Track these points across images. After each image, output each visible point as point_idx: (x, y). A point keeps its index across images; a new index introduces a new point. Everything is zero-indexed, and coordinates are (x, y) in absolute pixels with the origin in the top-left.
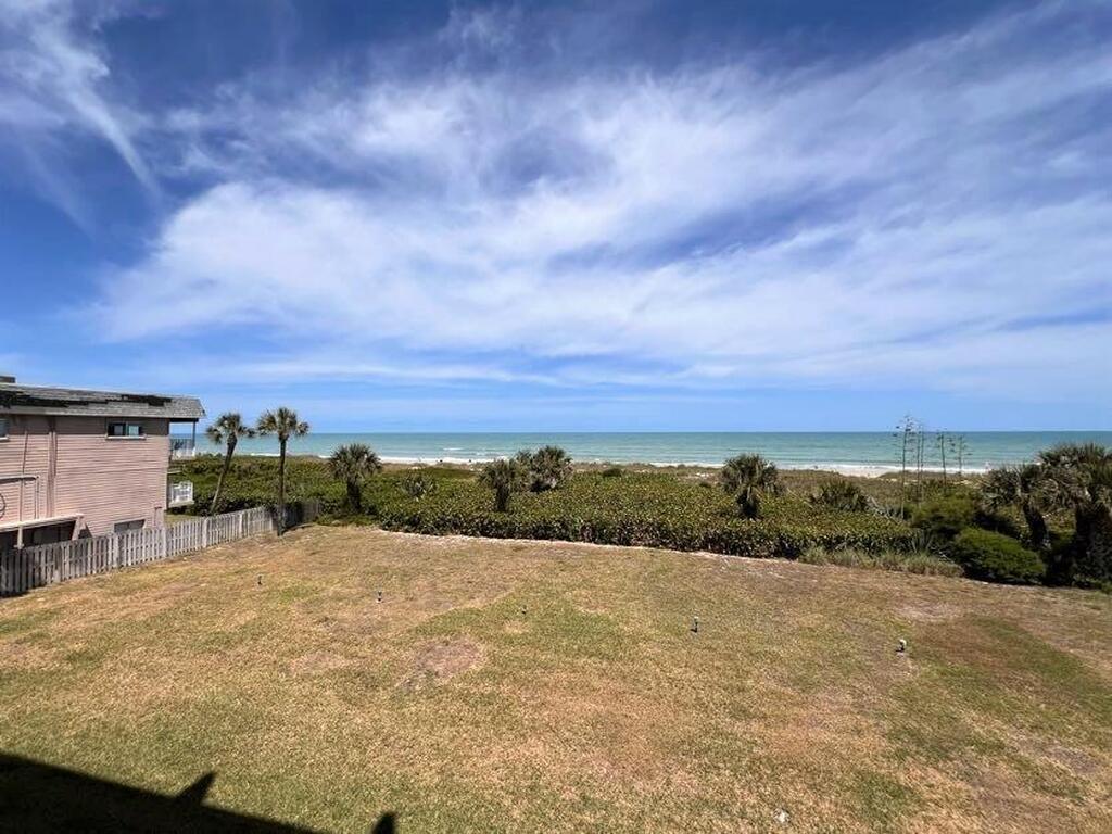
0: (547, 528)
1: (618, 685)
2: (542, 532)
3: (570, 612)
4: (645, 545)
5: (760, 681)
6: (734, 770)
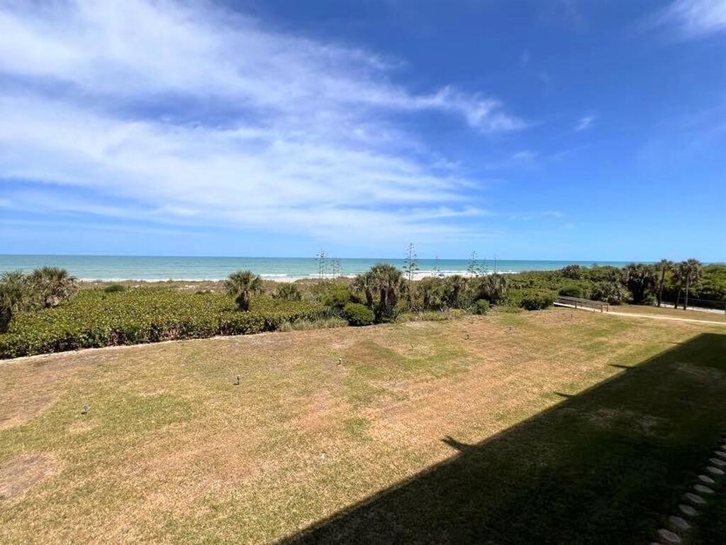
0: (70, 340)
1: (204, 433)
3: (131, 401)
4: (172, 339)
5: (286, 398)
6: (294, 447)
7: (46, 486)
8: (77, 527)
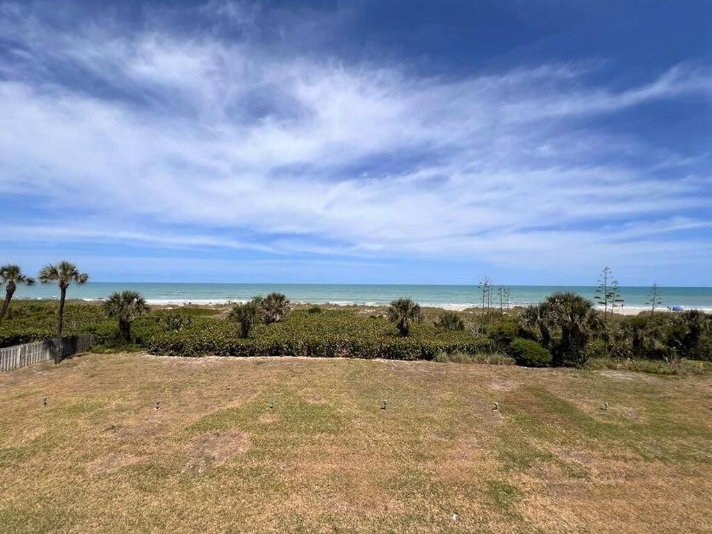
0: (278, 348)
1: (344, 450)
2: (276, 351)
3: (303, 405)
4: (343, 356)
5: (427, 435)
6: (423, 493)
7: (235, 460)
8: (243, 501)
